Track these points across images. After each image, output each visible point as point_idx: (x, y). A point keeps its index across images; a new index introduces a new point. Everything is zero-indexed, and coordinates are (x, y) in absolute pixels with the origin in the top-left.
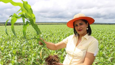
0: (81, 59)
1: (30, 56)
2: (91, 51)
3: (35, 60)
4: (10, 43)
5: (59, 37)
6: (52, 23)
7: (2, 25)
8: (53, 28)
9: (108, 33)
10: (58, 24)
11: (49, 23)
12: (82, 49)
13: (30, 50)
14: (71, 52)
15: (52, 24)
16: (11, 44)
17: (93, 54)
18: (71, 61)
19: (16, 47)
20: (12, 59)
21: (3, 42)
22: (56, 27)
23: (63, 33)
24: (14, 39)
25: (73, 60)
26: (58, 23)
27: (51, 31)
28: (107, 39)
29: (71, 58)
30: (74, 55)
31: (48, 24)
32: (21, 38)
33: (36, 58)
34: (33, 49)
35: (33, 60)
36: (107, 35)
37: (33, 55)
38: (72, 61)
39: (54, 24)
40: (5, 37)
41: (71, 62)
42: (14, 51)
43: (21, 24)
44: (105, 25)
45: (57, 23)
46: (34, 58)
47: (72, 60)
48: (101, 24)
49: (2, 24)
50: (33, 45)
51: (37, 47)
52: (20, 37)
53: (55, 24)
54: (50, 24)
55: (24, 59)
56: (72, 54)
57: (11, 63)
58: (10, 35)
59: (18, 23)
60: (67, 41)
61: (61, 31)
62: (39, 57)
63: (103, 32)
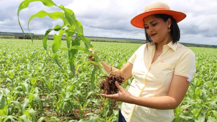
0: (161, 86)
1: (63, 90)
2: (183, 73)
3: (71, 96)
4: (26, 67)
5: (118, 62)
6: (104, 39)
7: (11, 38)
8: (107, 47)
9: (212, 60)
10: (115, 42)
11: (98, 39)
12: (165, 68)
13: (63, 80)
14: (142, 75)
15: (105, 41)
16: (28, 68)
17: (186, 78)
18: (141, 91)
19: (36, 73)
20: (29, 92)
21: (13, 65)
22: (112, 46)
23: (124, 56)
24: (33, 62)
25: (146, 89)
27: (102, 51)
28: (210, 71)
29: (142, 85)
30: (148, 78)
31: (97, 41)
32: (45, 60)
33: (74, 93)
34: (69, 80)
35: (68, 96)
36: (210, 65)
37: (69, 87)
38: (144, 90)
39: (108, 41)
40: (16, 56)
41: (141, 93)
42: (33, 79)
44: (206, 48)
45: (114, 40)
46: (71, 94)
47: (144, 88)
48: (198, 46)
49: (11, 35)
52: (44, 58)
53: (111, 42)
54: (101, 41)
55: (51, 94)
56: (144, 77)
57: (28, 98)
58: (26, 54)
59: (41, 36)
61: (121, 53)
62: (79, 92)
63: (201, 58)
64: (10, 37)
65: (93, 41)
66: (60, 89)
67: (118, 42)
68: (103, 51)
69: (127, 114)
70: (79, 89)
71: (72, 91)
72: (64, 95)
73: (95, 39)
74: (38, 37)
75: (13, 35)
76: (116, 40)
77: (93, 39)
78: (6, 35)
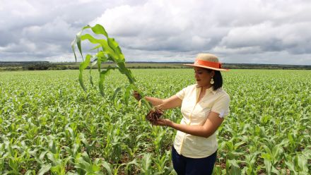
1: (109, 134)
6: (149, 65)
7: (17, 70)
10: (165, 68)
11: (141, 65)
15: (150, 68)
16: (60, 112)
17: (219, 115)
20: (75, 137)
22: (161, 75)
26: (167, 65)
31: (139, 68)
35: (116, 140)
37: (116, 131)
39: (155, 68)
43: (67, 66)
45: (164, 65)
46: (119, 138)
48: (285, 67)
49: (16, 65)
50: (111, 114)
51: (120, 119)
56: (189, 114)
60: (184, 94)
61: (173, 85)
62: (127, 136)
63: (279, 87)
64: (15, 68)
65: (133, 68)
66: (105, 133)
67: (170, 68)
68: (150, 84)
69: (178, 146)
70: (126, 133)
71: (120, 135)
72: (112, 139)
73: (137, 65)
74: (55, 67)
75: (19, 66)
76: (166, 66)
77: (134, 65)
78: (10, 65)
